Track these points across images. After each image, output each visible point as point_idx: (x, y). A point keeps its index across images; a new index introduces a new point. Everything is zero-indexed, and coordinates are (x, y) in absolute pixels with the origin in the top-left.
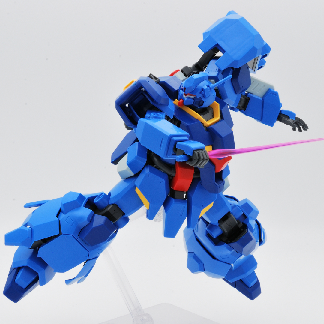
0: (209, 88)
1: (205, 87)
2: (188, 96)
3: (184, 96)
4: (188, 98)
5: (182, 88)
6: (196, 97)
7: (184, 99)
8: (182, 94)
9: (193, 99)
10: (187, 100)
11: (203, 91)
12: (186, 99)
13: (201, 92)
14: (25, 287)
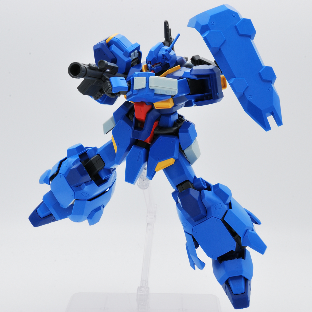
0: (167, 52)
1: (164, 53)
2: (155, 66)
3: (153, 67)
4: (156, 67)
5: (148, 62)
6: (162, 63)
7: (154, 69)
8: (150, 67)
9: (160, 66)
10: (156, 69)
11: (164, 56)
12: (155, 69)
13: (163, 58)
14: (42, 216)
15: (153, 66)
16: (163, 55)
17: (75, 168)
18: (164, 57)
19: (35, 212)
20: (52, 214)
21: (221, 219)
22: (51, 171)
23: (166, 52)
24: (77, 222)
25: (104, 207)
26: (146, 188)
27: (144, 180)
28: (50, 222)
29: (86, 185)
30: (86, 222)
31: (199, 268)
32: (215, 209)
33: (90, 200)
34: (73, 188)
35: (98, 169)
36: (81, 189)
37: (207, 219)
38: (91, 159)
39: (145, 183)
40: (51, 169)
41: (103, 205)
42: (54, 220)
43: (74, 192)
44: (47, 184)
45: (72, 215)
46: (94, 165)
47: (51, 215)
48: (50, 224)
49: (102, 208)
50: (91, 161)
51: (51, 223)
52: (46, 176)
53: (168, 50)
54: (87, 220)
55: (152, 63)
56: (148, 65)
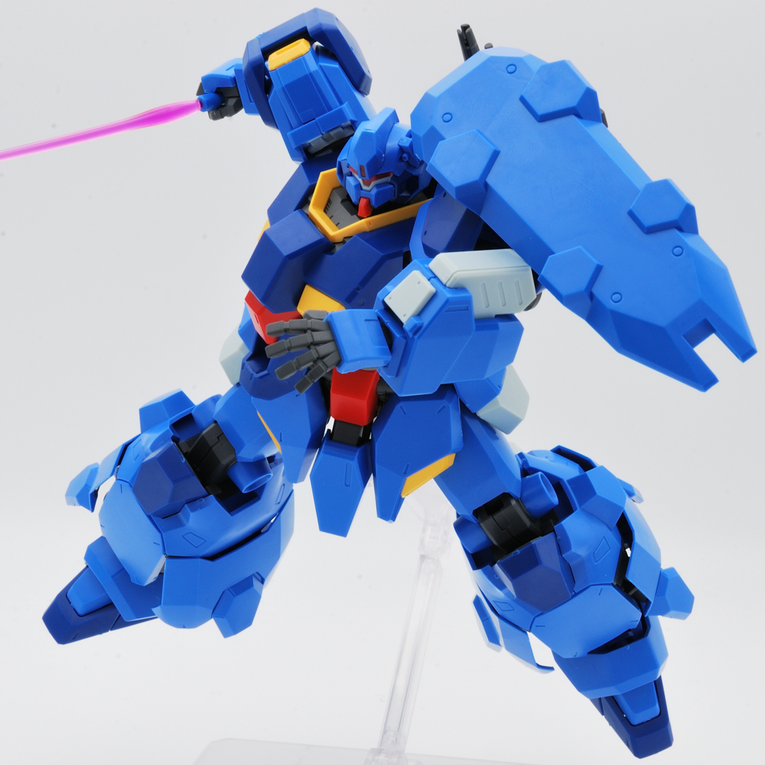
2: (373, 183)
7: (370, 195)
10: (377, 194)
11: (404, 152)
12: (374, 192)
13: (401, 159)
14: (80, 610)
15: (368, 184)
16: (402, 149)
17: (155, 458)
18: (405, 155)
19: (63, 599)
20: (112, 603)
22: (99, 470)
23: (408, 138)
24: (184, 627)
25: (262, 581)
28: (106, 631)
29: (193, 510)
30: (211, 626)
33: (213, 557)
34: (156, 519)
35: (224, 462)
36: (180, 524)
37: (576, 594)
38: (204, 432)
40: (100, 462)
41: (257, 573)
42: (119, 623)
43: (159, 534)
44: (88, 509)
45: (164, 604)
46: (211, 448)
47: (110, 605)
48: (105, 635)
49: (256, 583)
50: (203, 436)
51: (110, 632)
52: (83, 485)
54: (212, 620)
55: (366, 171)
56: (349, 179)
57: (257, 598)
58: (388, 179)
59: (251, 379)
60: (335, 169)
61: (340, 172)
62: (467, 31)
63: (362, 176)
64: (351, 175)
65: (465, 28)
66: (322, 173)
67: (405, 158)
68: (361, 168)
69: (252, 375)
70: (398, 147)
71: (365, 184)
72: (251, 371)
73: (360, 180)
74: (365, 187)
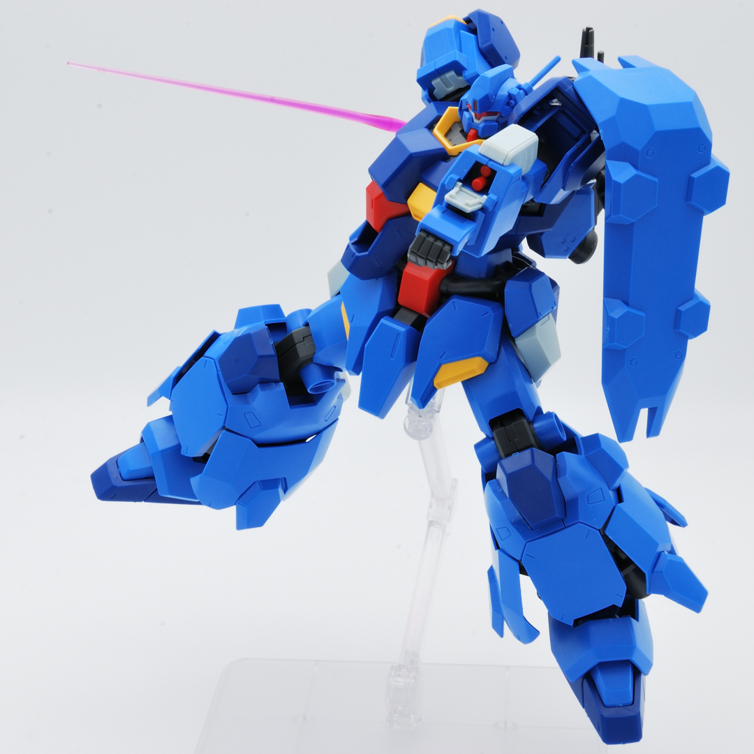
0: (522, 92)
1: (514, 92)
2: (483, 118)
4: (485, 121)
6: (501, 116)
7: (478, 127)
8: (469, 119)
10: (484, 127)
11: (511, 99)
12: (481, 126)
13: (508, 104)
15: (478, 118)
16: (510, 96)
18: (512, 101)
21: (599, 530)
23: (518, 90)
26: (426, 438)
27: (420, 416)
29: (262, 390)
31: (519, 639)
32: (588, 501)
33: (261, 445)
37: (565, 527)
39: (424, 423)
41: (285, 480)
49: (281, 488)
53: (522, 87)
55: (478, 105)
56: (465, 113)
57: (276, 502)
58: (494, 118)
59: (352, 257)
60: (458, 108)
61: (461, 110)
62: (590, 31)
63: (474, 110)
64: (467, 110)
65: (588, 29)
66: (449, 108)
67: (511, 103)
68: (475, 102)
69: (354, 254)
70: (507, 94)
71: (476, 118)
72: (354, 251)
73: (473, 114)
74: (476, 121)
